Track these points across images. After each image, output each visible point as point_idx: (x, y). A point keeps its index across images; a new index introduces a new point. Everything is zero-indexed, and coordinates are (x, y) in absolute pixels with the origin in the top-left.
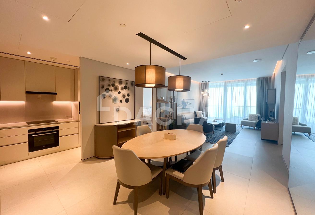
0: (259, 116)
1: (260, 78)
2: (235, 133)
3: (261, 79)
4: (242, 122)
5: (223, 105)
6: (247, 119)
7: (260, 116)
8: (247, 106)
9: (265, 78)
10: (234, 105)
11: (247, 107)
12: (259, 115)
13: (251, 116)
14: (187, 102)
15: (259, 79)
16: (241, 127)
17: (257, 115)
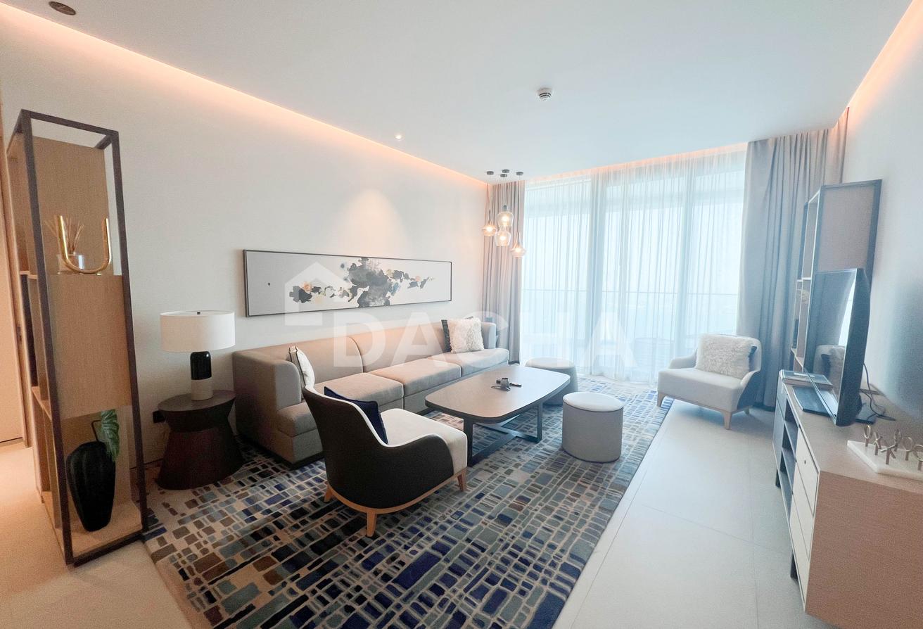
0: (754, 349)
1: (764, 142)
2: (613, 466)
3: (771, 147)
4: (664, 378)
5: (584, 284)
6: (691, 363)
7: (759, 350)
8: (695, 291)
9: (791, 138)
10: (634, 287)
11: (695, 298)
12: (755, 342)
13: (712, 345)
14: (398, 274)
15: (758, 146)
16: (660, 405)
17: (742, 344)
